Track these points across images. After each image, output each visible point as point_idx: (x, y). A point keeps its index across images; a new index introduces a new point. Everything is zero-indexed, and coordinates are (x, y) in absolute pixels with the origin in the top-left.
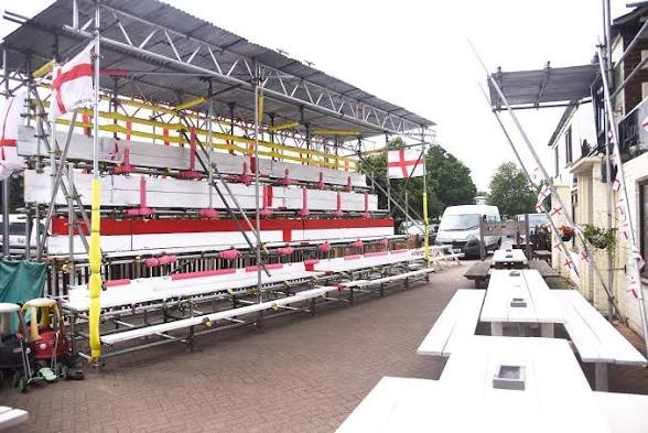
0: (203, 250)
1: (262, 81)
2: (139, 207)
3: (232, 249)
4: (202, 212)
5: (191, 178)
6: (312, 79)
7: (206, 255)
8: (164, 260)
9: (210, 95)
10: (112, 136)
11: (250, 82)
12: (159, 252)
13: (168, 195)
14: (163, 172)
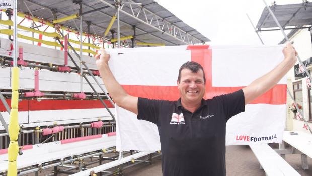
0: (81, 121)
1: (121, 5)
2: (34, 90)
3: (99, 120)
4: (76, 95)
5: (66, 71)
6: (148, 7)
7: (83, 125)
8: (57, 129)
9: (81, 13)
10: (8, 38)
11: (114, 5)
12: (52, 124)
13: (52, 82)
14: (46, 66)
